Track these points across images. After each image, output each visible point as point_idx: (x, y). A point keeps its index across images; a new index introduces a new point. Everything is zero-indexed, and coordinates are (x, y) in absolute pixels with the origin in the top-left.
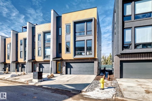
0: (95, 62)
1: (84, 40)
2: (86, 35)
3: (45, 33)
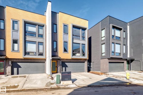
0: (85, 62)
1: (80, 44)
2: (81, 40)
3: (26, 23)
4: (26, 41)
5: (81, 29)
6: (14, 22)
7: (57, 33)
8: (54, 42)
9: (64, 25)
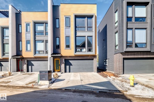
0: (94, 59)
1: (85, 36)
2: (86, 31)
3: (35, 24)
4: (36, 40)
5: (86, 18)
6: (27, 24)
7: (59, 28)
8: (57, 38)
9: (66, 18)
